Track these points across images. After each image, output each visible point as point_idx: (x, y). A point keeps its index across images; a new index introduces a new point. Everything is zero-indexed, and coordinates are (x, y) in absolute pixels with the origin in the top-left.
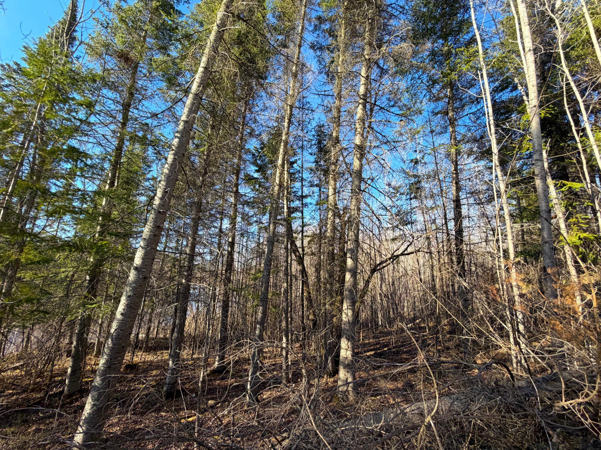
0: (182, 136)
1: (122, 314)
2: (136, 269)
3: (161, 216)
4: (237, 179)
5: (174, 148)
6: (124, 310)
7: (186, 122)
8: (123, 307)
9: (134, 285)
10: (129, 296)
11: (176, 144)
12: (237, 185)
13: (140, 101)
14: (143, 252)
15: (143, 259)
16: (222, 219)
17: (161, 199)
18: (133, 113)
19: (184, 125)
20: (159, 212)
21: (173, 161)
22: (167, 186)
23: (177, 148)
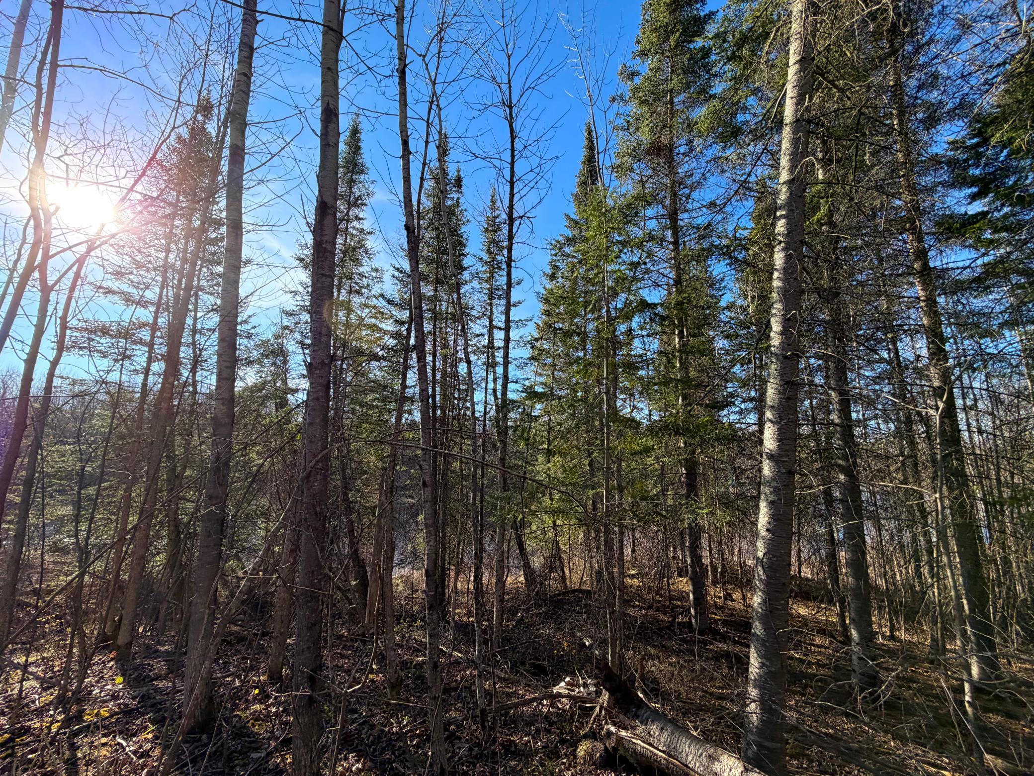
0: (791, 211)
1: (768, 530)
2: (771, 457)
3: (790, 363)
4: (920, 240)
5: (781, 239)
6: (769, 523)
7: (790, 182)
8: (766, 519)
9: (774, 484)
10: (772, 502)
11: (782, 229)
12: (922, 254)
13: (688, 197)
14: (776, 429)
15: (778, 440)
16: (894, 341)
17: (782, 334)
18: (684, 219)
19: (789, 188)
20: (786, 357)
21: (786, 262)
22: (787, 309)
23: (787, 235)
